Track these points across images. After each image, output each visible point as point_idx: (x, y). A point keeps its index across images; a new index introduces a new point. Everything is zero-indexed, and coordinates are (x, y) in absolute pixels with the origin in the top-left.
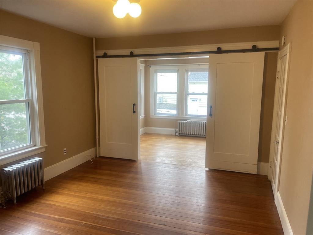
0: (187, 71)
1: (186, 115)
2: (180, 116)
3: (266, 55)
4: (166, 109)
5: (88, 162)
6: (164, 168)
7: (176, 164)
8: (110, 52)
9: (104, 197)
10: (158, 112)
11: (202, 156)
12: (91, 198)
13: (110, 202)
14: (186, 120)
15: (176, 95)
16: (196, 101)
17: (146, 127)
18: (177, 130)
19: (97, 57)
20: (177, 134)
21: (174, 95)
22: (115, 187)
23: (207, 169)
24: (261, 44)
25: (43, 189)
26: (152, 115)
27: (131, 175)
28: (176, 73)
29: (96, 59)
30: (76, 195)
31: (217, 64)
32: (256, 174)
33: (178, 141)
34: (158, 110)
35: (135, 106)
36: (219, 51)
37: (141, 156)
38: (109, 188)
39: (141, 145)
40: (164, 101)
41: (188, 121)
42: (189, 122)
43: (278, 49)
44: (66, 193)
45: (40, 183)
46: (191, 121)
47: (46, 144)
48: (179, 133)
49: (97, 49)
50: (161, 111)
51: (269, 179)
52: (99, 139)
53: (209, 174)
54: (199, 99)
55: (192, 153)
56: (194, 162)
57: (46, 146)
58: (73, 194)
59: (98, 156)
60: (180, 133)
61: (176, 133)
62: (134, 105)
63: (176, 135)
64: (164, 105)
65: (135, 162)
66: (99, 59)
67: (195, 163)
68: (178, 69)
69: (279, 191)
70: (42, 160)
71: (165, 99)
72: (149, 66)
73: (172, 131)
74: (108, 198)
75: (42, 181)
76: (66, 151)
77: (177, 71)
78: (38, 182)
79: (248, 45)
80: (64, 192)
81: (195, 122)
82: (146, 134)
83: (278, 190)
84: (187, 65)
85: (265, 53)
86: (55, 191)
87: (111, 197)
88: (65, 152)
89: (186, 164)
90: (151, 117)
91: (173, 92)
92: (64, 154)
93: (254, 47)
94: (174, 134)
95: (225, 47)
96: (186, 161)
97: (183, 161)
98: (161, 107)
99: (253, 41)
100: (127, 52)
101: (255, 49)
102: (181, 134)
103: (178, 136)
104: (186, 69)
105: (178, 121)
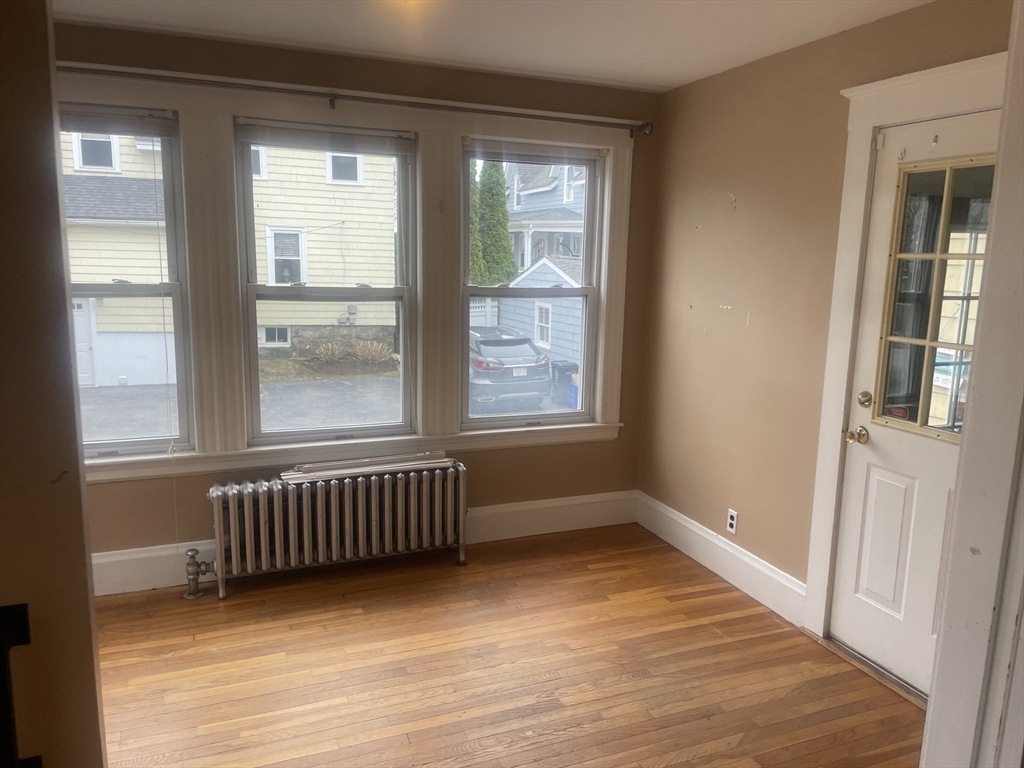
2: (218, 452)
18: (210, 548)
42: (299, 485)
48: (229, 574)
60: (236, 569)
61: (198, 574)
68: (176, 113)
81: (341, 480)
84: (250, 87)
103: (221, 595)
104: (235, 118)
105: (220, 494)
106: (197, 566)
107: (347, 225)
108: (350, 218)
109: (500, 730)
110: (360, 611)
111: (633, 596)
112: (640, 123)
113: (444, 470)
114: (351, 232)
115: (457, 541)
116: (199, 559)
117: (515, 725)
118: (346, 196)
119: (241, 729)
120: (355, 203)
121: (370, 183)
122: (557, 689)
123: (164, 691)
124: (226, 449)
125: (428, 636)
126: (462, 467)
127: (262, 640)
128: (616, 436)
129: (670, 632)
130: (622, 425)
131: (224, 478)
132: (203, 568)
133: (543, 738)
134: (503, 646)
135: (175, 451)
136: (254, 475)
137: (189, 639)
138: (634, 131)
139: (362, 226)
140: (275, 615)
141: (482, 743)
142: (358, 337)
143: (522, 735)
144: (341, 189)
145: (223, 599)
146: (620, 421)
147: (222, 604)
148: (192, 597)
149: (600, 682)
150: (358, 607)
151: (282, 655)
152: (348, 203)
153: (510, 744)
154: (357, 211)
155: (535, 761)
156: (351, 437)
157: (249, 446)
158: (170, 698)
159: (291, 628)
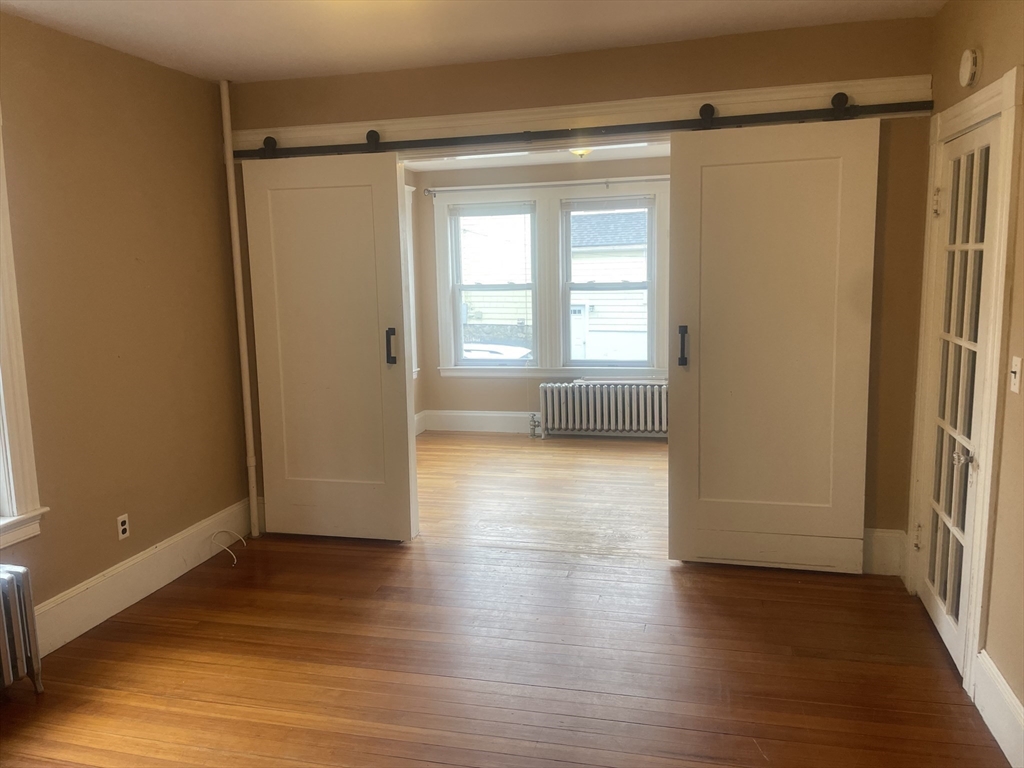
0: (567, 206)
1: (568, 361)
2: (548, 367)
3: (885, 128)
4: (480, 343)
5: (219, 560)
6: (515, 569)
7: (556, 548)
8: (290, 136)
9: (291, 716)
10: (466, 355)
11: (644, 510)
12: (237, 722)
13: (317, 735)
14: (570, 380)
15: (530, 292)
16: (580, 312)
17: (427, 412)
18: (539, 416)
19: (239, 155)
20: (539, 431)
21: (524, 291)
22: (331, 664)
23: (676, 563)
24: (863, 91)
25: (37, 693)
26: (447, 366)
27: (392, 606)
28: (528, 216)
29: (235, 165)
30: (176, 714)
31: (702, 167)
32: (861, 572)
33: (545, 457)
34: (466, 346)
35: (392, 337)
36: (708, 119)
37: (421, 525)
38: (310, 669)
39: (418, 481)
40: (471, 317)
41: (577, 382)
42: (580, 386)
43: (927, 106)
44: (133, 703)
45: (23, 670)
46: (588, 382)
47: (43, 505)
48: (547, 429)
49: (235, 127)
51: (914, 593)
52: (256, 467)
53: (689, 585)
54: (587, 307)
55: (605, 502)
56: (622, 536)
57: (43, 516)
58: (163, 708)
59: (255, 533)
60: (550, 426)
61: (535, 426)
62: (391, 332)
63: (534, 435)
64: (471, 330)
65: (402, 548)
66: (246, 164)
67: (624, 538)
68: (535, 202)
69: (984, 647)
70: (25, 575)
71: (477, 310)
72: (429, 191)
73: (519, 419)
74: (309, 716)
75: (29, 660)
76: (127, 526)
77: (532, 208)
78: (15, 667)
79: (819, 95)
80: (123, 702)
81: (602, 386)
82: (429, 436)
83: (983, 645)
84: (567, 185)
85: (882, 121)
86: (86, 697)
87: (320, 714)
88: (124, 531)
89: (594, 545)
90: (442, 374)
91: (518, 282)
92: (122, 537)
93: (840, 99)
94: (529, 432)
95: (729, 103)
96: (592, 535)
97: (581, 533)
99: (831, 80)
100: (356, 132)
101: (842, 109)
102: (553, 428)
103: (543, 437)
104: (562, 200)
105: (542, 385)
116: (536, 420)
124: (552, 368)
131: (548, 380)
132: (537, 424)
135: (529, 366)
145: (543, 441)
148: (531, 438)
157: (563, 366)
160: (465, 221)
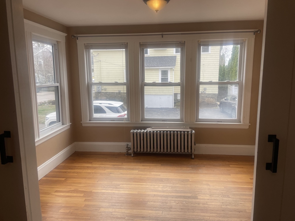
0: (143, 46)
1: (143, 119)
2: (134, 122)
14: (145, 128)
15: (125, 86)
17: (76, 143)
18: (130, 144)
20: (130, 152)
21: (123, 86)
26: (86, 122)
28: (124, 50)
41: (149, 130)
42: (150, 132)
46: (154, 130)
48: (134, 151)
50: (100, 104)
60: (135, 150)
61: (128, 150)
63: (128, 154)
64: (103, 94)
68: (127, 43)
72: (74, 36)
73: (120, 146)
77: (125, 46)
81: (160, 131)
84: (143, 35)
90: (83, 125)
94: (125, 152)
98: (99, 96)
102: (137, 151)
103: (132, 155)
104: (140, 43)
105: (132, 131)
106: (128, 148)
107: (205, 65)
108: (206, 63)
109: (177, 200)
110: (160, 165)
111: (239, 176)
112: (257, 30)
113: (188, 132)
114: (206, 67)
115: (191, 152)
116: (129, 147)
117: (181, 200)
118: (205, 57)
119: (121, 184)
120: (208, 59)
121: (213, 53)
122: (198, 194)
123: (111, 173)
124: (136, 122)
125: (173, 174)
126: (194, 131)
127: (135, 167)
128: (248, 128)
129: (244, 187)
130: (250, 124)
131: (135, 128)
132: (129, 149)
133: (187, 204)
134: (190, 180)
135: (125, 121)
136: (141, 128)
137: (121, 164)
138: (255, 33)
139: (209, 65)
140: (141, 162)
141: (171, 201)
142: (206, 97)
143: (182, 202)
144: (204, 55)
145: (132, 157)
146: (249, 123)
147: (132, 158)
148: (126, 155)
149: (212, 195)
150: (160, 164)
151: (137, 171)
152: (206, 59)
153: (177, 203)
154: (208, 61)
155: (181, 209)
156: (166, 121)
157: (141, 121)
158: (112, 175)
159: (143, 166)
160: (93, 52)
